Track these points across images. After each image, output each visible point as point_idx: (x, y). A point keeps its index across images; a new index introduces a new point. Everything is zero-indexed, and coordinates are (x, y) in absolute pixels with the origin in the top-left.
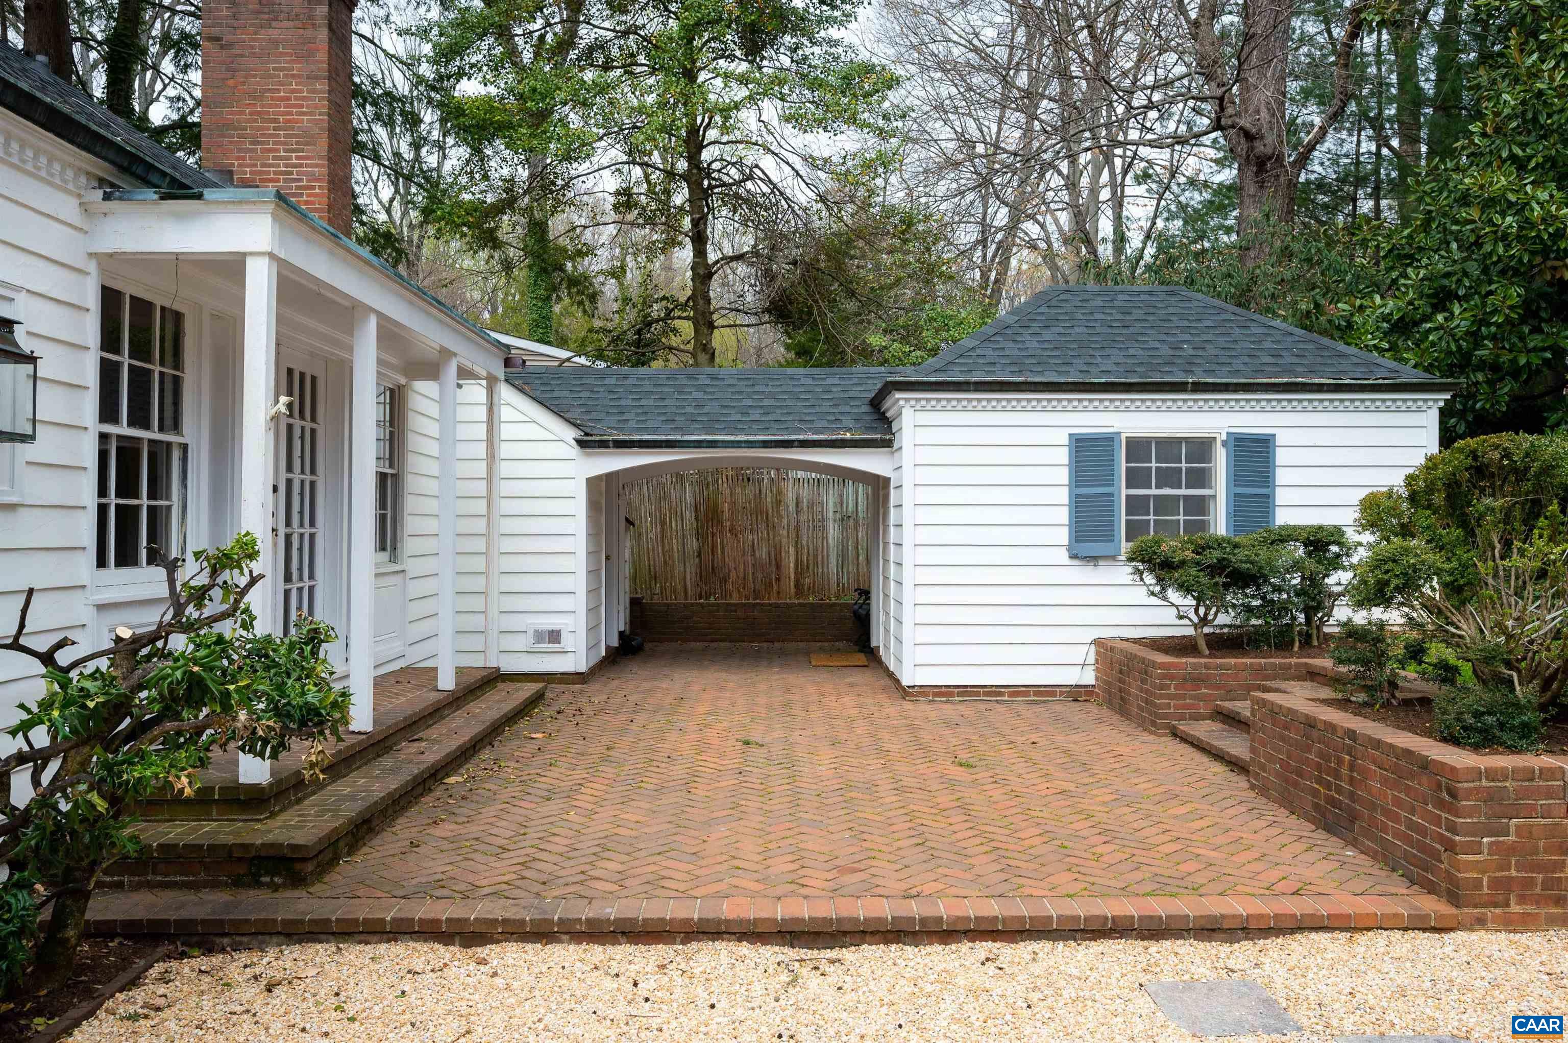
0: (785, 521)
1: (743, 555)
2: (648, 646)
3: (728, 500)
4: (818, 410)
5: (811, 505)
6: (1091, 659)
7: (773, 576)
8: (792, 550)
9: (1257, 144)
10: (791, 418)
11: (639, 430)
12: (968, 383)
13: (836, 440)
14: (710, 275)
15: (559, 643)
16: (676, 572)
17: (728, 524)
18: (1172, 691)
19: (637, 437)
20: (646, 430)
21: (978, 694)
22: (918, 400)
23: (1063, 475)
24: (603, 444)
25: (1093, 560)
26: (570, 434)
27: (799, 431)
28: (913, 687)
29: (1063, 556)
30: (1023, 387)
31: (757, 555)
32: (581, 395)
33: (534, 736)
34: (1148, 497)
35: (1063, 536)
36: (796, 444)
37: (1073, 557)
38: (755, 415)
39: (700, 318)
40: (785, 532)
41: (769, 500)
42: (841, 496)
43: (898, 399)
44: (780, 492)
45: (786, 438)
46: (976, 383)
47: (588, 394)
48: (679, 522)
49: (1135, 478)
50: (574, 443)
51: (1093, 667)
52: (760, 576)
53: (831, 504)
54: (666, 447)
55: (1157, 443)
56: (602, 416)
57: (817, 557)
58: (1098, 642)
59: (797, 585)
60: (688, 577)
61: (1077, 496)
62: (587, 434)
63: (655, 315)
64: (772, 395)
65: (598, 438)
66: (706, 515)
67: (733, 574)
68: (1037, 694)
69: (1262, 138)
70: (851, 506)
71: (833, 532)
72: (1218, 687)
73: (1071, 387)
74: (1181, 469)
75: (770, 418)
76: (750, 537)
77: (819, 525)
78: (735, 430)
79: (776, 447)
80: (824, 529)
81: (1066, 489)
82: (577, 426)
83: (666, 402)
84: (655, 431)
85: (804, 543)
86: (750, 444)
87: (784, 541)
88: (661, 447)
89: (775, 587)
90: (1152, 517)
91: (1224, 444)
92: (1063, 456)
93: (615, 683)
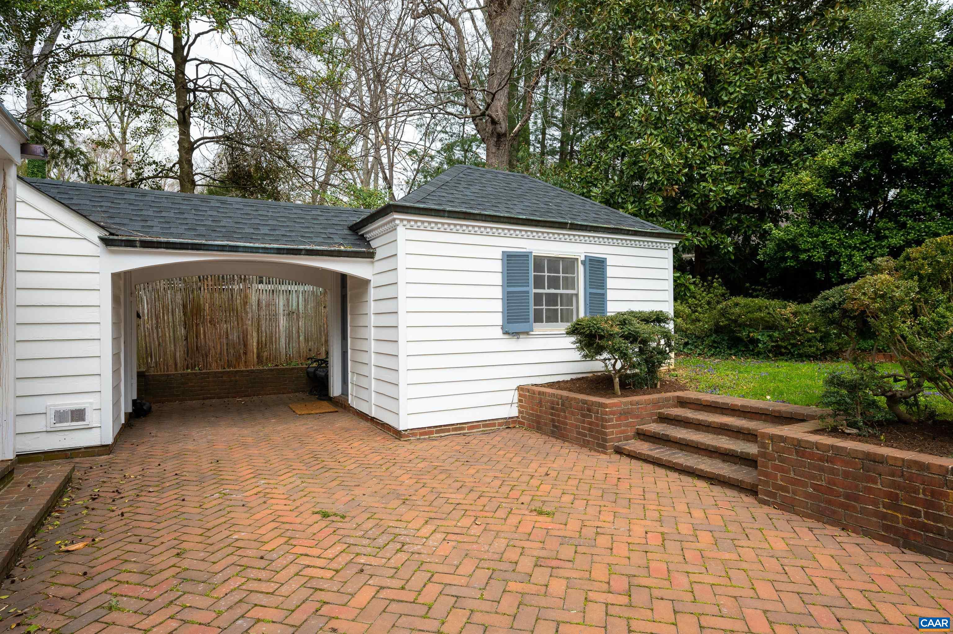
0: (250, 315)
1: (220, 338)
2: (154, 407)
3: (209, 301)
4: (312, 230)
5: (268, 305)
6: (516, 400)
7: (242, 352)
8: (255, 334)
9: (498, 126)
10: (294, 234)
11: (165, 235)
12: (444, 211)
13: (331, 251)
14: (193, 149)
15: (83, 420)
16: (168, 350)
17: (208, 317)
18: (615, 422)
19: (163, 240)
20: (172, 235)
21: (448, 431)
22: (409, 221)
23: (498, 279)
24: (130, 243)
25: (516, 334)
26: (94, 234)
27: (304, 243)
28: (406, 430)
29: (498, 332)
30: (478, 217)
31: (230, 337)
32: (102, 204)
33: (72, 548)
34: (542, 294)
35: (498, 319)
36: (303, 252)
37: (506, 333)
38: (265, 230)
39: (185, 177)
40: (250, 322)
41: (238, 301)
42: (288, 300)
43: (394, 220)
44: (246, 297)
45: (295, 247)
46: (449, 212)
47: (109, 204)
48: (170, 316)
49: (539, 282)
50: (97, 241)
51: (517, 405)
52: (232, 351)
53: (281, 304)
54: (192, 249)
55: (548, 261)
56: (126, 221)
57: (272, 338)
58: (520, 388)
59: (258, 356)
60: (178, 354)
61: (508, 293)
62: (111, 234)
63: (145, 175)
64: (273, 218)
65: (124, 238)
66: (192, 311)
67: (212, 352)
68: (484, 426)
69: (500, 124)
70: (294, 305)
71: (283, 322)
72: (637, 417)
73: (505, 220)
74: (559, 277)
75: (277, 232)
76: (225, 326)
77: (273, 318)
78: (251, 240)
79: (287, 254)
80: (277, 320)
81: (500, 288)
82: (103, 227)
83: (186, 216)
84: (180, 236)
85: (263, 329)
86: (266, 251)
87: (249, 328)
88: (187, 249)
89: (243, 359)
90: (544, 307)
91: (584, 263)
92: (498, 266)
93: (142, 449)
